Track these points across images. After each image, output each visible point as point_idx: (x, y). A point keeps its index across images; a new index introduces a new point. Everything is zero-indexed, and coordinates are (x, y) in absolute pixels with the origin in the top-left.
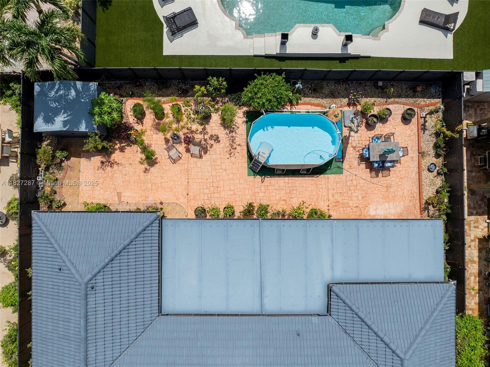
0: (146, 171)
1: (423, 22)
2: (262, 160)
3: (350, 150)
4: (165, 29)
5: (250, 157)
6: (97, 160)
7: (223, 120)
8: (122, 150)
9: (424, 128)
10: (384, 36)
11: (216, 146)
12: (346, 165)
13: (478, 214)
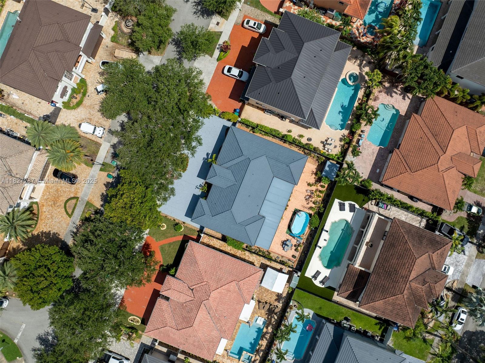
0: (307, 182)
1: (318, 271)
2: (298, 213)
3: (291, 238)
4: (342, 202)
5: (300, 211)
6: (315, 171)
7: (312, 208)
8: (315, 178)
9: (289, 260)
10: (318, 259)
11: (306, 203)
12: (288, 235)
13: (261, 265)
